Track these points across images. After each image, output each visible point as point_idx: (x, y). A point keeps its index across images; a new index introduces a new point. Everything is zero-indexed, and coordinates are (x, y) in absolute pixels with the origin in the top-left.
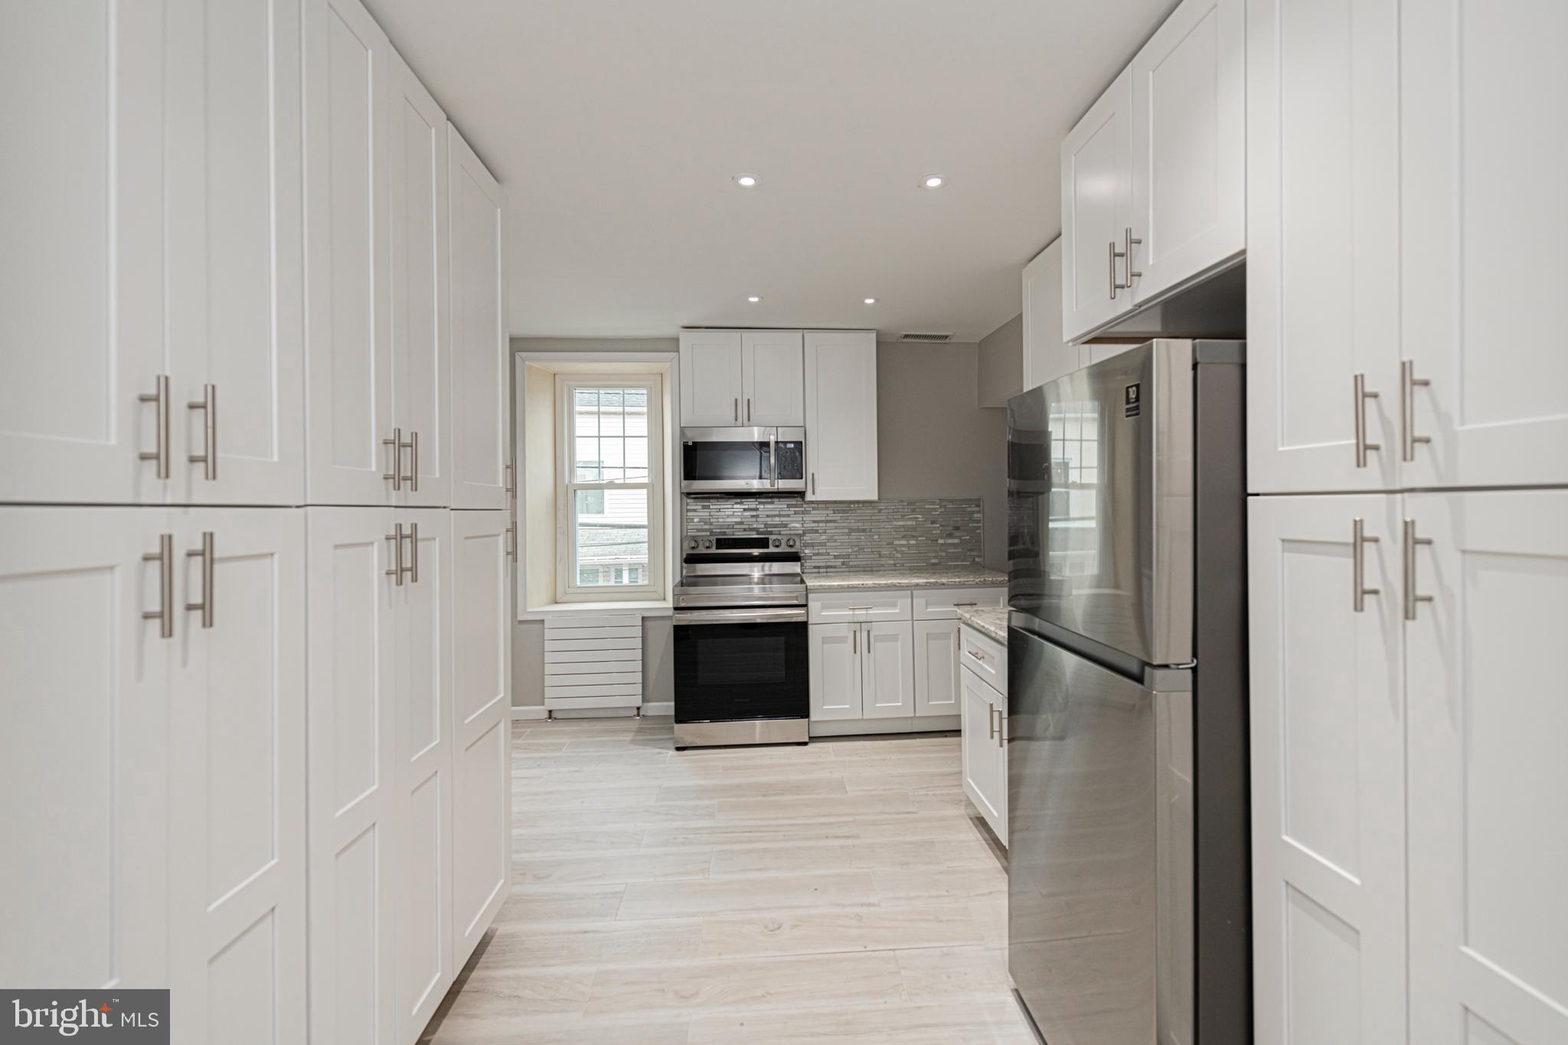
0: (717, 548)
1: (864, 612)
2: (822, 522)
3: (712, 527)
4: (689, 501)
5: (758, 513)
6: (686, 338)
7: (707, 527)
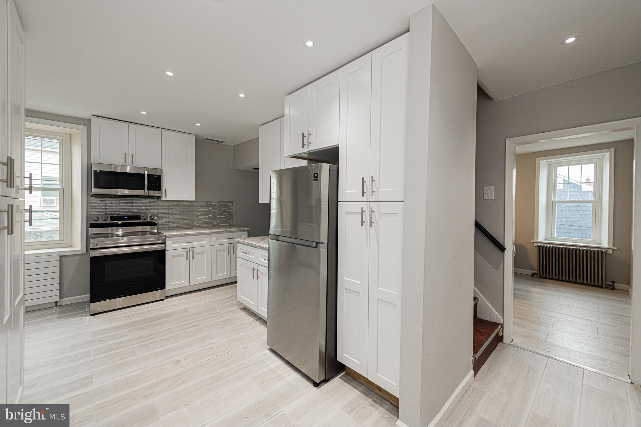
0: (111, 220)
1: (191, 244)
2: (167, 209)
3: (106, 211)
4: (93, 198)
5: (134, 205)
6: (93, 120)
7: (104, 211)
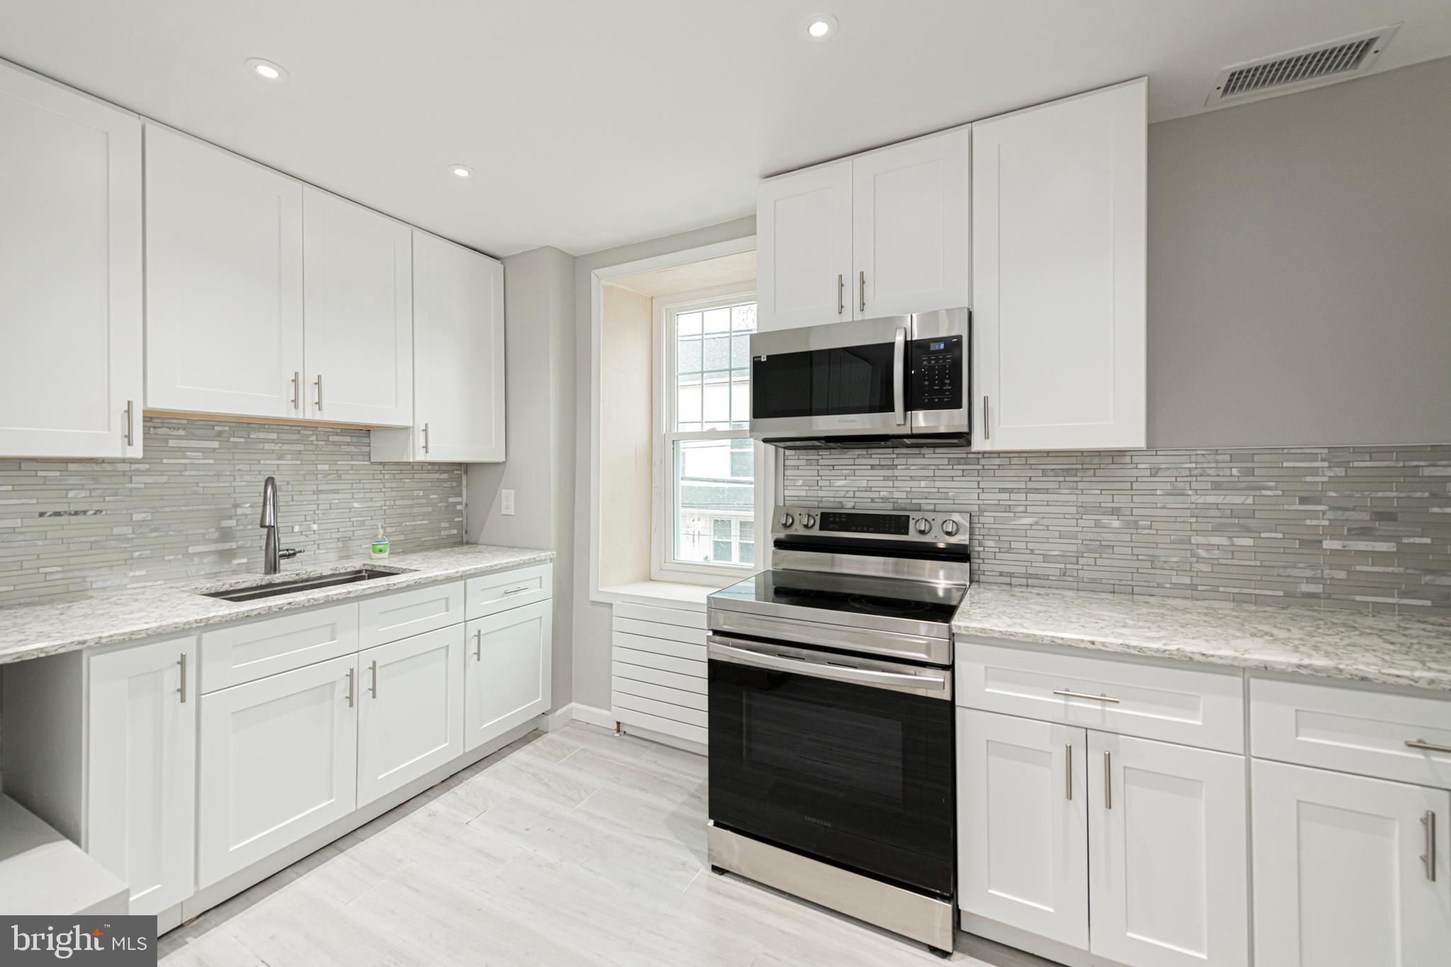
0: (821, 529)
1: (1099, 709)
2: (1019, 490)
3: (821, 494)
4: (788, 452)
5: (896, 473)
6: (765, 192)
7: (812, 494)
